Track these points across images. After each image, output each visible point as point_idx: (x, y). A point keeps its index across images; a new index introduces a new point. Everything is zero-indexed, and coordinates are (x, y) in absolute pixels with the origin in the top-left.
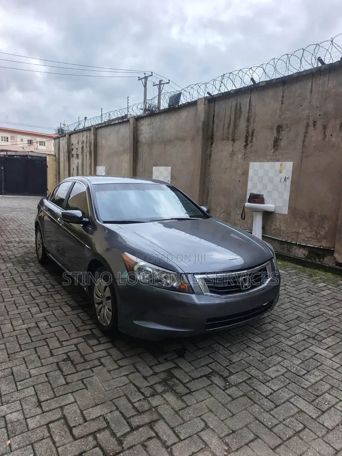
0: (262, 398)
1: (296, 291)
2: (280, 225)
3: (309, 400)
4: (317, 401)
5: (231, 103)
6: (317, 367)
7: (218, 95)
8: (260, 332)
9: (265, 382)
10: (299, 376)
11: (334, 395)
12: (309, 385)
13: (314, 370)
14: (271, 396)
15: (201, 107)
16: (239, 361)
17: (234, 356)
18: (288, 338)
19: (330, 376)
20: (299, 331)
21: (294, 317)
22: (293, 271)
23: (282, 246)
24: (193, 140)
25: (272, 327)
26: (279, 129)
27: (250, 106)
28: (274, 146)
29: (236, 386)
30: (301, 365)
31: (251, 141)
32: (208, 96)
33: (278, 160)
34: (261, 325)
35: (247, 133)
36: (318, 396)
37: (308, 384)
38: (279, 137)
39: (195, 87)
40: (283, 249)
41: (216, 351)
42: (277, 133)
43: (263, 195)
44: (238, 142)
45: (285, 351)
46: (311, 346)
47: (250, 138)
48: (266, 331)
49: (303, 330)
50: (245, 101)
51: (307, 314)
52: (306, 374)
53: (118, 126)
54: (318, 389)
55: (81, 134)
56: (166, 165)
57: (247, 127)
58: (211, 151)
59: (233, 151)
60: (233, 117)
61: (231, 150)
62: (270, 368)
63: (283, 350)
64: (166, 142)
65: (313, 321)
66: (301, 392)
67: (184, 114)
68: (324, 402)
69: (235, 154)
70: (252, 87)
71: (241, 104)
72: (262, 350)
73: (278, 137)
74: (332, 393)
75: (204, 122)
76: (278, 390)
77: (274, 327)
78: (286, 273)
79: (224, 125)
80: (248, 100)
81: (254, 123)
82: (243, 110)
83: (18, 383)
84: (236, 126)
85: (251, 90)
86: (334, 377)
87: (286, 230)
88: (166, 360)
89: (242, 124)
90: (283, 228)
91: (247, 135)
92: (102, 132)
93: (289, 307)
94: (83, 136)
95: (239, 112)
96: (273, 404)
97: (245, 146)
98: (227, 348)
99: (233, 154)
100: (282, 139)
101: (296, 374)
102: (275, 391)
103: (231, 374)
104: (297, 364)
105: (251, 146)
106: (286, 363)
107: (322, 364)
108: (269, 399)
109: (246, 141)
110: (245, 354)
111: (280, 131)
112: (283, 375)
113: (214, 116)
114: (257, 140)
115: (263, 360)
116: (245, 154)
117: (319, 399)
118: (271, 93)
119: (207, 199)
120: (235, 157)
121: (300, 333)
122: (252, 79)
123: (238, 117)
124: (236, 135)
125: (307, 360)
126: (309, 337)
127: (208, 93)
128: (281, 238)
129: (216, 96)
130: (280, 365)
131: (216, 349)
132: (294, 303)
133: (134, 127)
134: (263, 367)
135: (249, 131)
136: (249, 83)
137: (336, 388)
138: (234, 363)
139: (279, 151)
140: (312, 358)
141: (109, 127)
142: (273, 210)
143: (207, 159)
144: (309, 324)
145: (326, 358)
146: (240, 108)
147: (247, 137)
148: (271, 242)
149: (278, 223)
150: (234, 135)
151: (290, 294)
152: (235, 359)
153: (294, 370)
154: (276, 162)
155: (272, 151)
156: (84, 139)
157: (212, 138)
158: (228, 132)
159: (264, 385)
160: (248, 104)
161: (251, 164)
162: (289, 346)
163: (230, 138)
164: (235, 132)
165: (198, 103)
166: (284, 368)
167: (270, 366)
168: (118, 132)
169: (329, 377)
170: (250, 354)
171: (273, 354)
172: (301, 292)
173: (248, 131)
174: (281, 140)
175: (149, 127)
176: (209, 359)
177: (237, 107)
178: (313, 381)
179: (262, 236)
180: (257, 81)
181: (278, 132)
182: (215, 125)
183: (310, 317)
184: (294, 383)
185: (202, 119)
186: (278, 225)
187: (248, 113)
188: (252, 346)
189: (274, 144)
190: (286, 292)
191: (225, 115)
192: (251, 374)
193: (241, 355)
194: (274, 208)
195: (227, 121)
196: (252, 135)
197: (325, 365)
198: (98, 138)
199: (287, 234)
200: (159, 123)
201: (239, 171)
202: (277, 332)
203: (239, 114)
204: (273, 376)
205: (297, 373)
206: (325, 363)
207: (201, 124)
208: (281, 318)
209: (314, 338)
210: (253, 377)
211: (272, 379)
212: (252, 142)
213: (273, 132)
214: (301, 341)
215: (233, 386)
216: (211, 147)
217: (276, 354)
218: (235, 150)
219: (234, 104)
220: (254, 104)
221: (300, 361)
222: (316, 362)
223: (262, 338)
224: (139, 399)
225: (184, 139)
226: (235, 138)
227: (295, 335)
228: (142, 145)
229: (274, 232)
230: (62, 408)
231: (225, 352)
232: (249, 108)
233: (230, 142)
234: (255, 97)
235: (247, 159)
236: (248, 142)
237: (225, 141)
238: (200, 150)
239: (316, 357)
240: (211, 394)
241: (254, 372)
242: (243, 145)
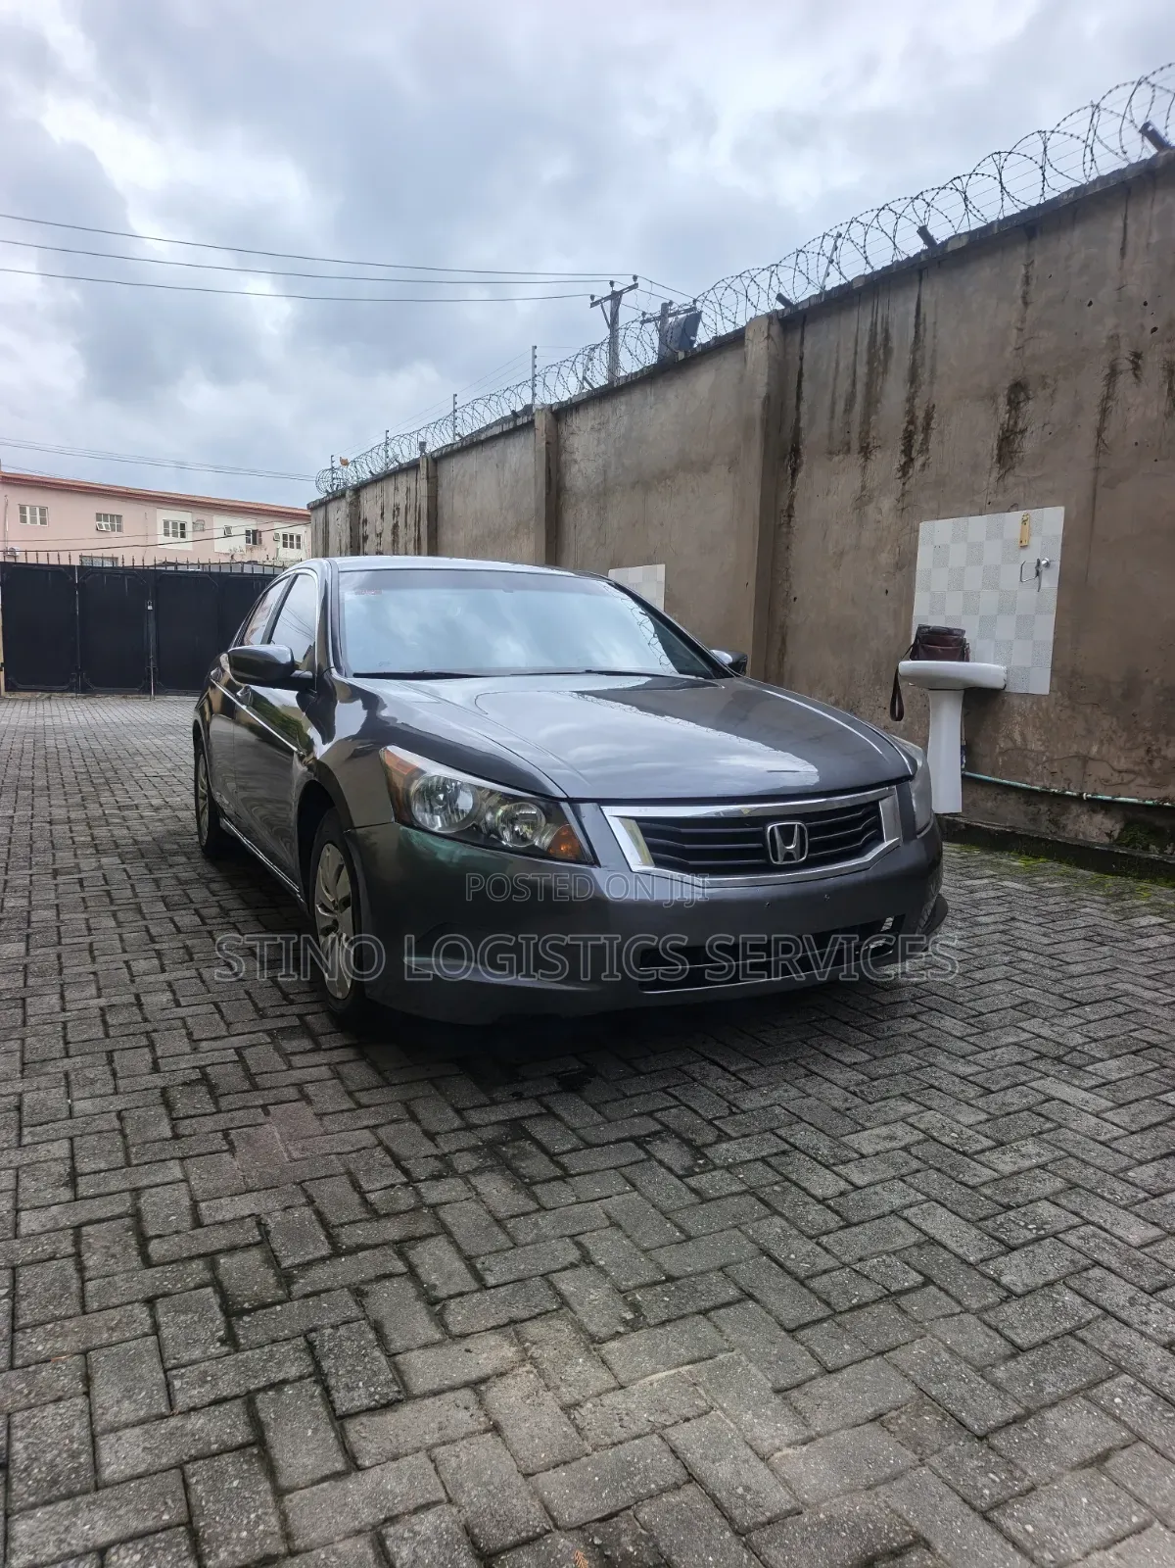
0: (806, 1203)
1: (1044, 935)
2: (1022, 734)
3: (973, 1214)
4: (1000, 1219)
5: (857, 323)
6: (1040, 1133)
7: (812, 302)
8: (869, 1038)
9: (834, 1164)
10: (964, 1154)
11: (1071, 1206)
12: (985, 1179)
13: (1023, 1142)
14: (841, 1200)
15: (757, 349)
16: (763, 1108)
17: (751, 1094)
18: (963, 1057)
19: (1077, 1158)
20: (1011, 1040)
21: (1007, 1002)
22: (1055, 885)
23: (1031, 808)
24: (733, 465)
25: (917, 1025)
26: (1016, 397)
27: (917, 325)
28: (1000, 458)
29: (728, 1168)
30: (979, 1128)
31: (924, 449)
32: (780, 307)
33: (1014, 506)
34: (882, 1021)
35: (911, 422)
36: (1009, 1208)
37: (987, 1174)
38: (1016, 423)
39: (737, 285)
40: (1034, 820)
41: (695, 1080)
42: (1009, 412)
43: (963, 632)
44: (879, 456)
45: (939, 1090)
46: (1040, 1078)
47: (919, 438)
48: (893, 1036)
49: (1027, 1036)
50: (900, 310)
51: (1061, 996)
52: (990, 1149)
53: (500, 445)
54: (1017, 1188)
55: (390, 486)
56: (649, 561)
57: (911, 399)
58: (792, 497)
59: (863, 488)
60: (862, 370)
61: (858, 484)
62: (865, 1129)
63: (932, 1086)
64: (648, 482)
65: (1073, 1015)
66: (953, 1193)
67: (704, 381)
68: (1022, 1224)
69: (871, 499)
70: (923, 258)
71: (887, 323)
72: (857, 1085)
73: (1011, 423)
74: (1063, 1201)
75: (768, 398)
76: (870, 1185)
77: (925, 1026)
78: (1029, 889)
79: (834, 403)
80: (913, 307)
81: (931, 383)
82: (894, 343)
83: (26, 1131)
84: (872, 402)
85: (920, 272)
86: (1092, 1161)
87: (1043, 753)
88: (519, 1097)
89: (894, 392)
90: (1035, 745)
91: (911, 427)
92: (453, 469)
93: (999, 976)
94: (396, 489)
95: (882, 351)
96: (837, 1218)
97: (905, 469)
98: (734, 1075)
99: (863, 499)
100: (1025, 430)
101: (954, 1150)
102: (857, 1188)
103: (723, 1137)
104: (966, 1123)
105: (924, 465)
106: (926, 1119)
107: (1060, 1126)
108: (829, 1207)
109: (907, 451)
110: (794, 1092)
111: (1019, 403)
112: (906, 1149)
113: (800, 375)
114: (942, 442)
115: (848, 1109)
116: (903, 495)
117: (1012, 1214)
118: (984, 272)
119: (781, 663)
120: (870, 509)
121: (1015, 1044)
122: (923, 232)
123: (881, 370)
124: (873, 433)
125: (1009, 1114)
126: (1041, 1056)
127: (780, 298)
128: (1028, 779)
129: (806, 306)
130: (907, 1123)
131: (696, 1075)
132: (1023, 966)
133: (547, 443)
134: (842, 1125)
135: (917, 414)
136: (914, 246)
137: (1088, 1190)
138: (744, 1112)
139: (1017, 470)
140: (1029, 1109)
141: (474, 453)
142: (999, 685)
143: (780, 525)
144: (1055, 1021)
145: (1083, 1110)
146: (887, 338)
147: (908, 437)
148: (995, 799)
149: (1017, 729)
150: (868, 433)
151: (1019, 943)
152: (751, 1101)
153: (953, 1138)
154: (1008, 515)
155: (995, 475)
156: (401, 499)
157: (796, 452)
158: (848, 423)
159: (827, 1171)
160: (912, 320)
161: (925, 528)
162: (958, 1076)
163: (855, 446)
164: (869, 424)
165: (749, 334)
166: (916, 1132)
167: (868, 1124)
168: (501, 465)
169: (1071, 1160)
170: (810, 1091)
171: (891, 1094)
172: (1063, 939)
173: (914, 414)
174: (1023, 431)
175: (596, 435)
176: (663, 1099)
177: (876, 334)
178: (1007, 1169)
179: (963, 776)
180: (941, 233)
181: (1014, 404)
182: (804, 408)
183: (1068, 1004)
184: (939, 1170)
185: (761, 390)
186: (1017, 737)
187: (914, 352)
188: (826, 1074)
189: (1000, 448)
190: (1004, 938)
191: (837, 364)
192: (792, 1140)
193: (775, 1094)
194: (1004, 675)
195: (844, 386)
196: (927, 428)
197: (1071, 1129)
198: (440, 492)
199: (1047, 765)
200: (625, 418)
201: (885, 558)
202: (930, 1040)
203: (882, 357)
204: (867, 1149)
205: (956, 1146)
206: (1073, 1125)
207: (757, 408)
208: (961, 1004)
209: (1059, 1059)
210: (796, 1148)
211: (863, 1156)
212: (927, 449)
213: (997, 409)
214: (1011, 1065)
215: (715, 1168)
216: (793, 484)
217: (902, 1095)
218: (870, 485)
219: (866, 325)
220: (930, 320)
221: (983, 1116)
222: (1042, 1119)
223: (868, 1053)
224: (388, 1183)
225: (705, 467)
226: (868, 444)
227: (993, 1049)
228: (573, 501)
229: (1003, 761)
230: (136, 1192)
231: (723, 1083)
232: (917, 332)
233: (855, 458)
234: (933, 292)
235: (910, 511)
236: (914, 454)
237: (836, 459)
238: (754, 494)
239: (1046, 1108)
240: (633, 1185)
241: (802, 1136)
242: (897, 466)
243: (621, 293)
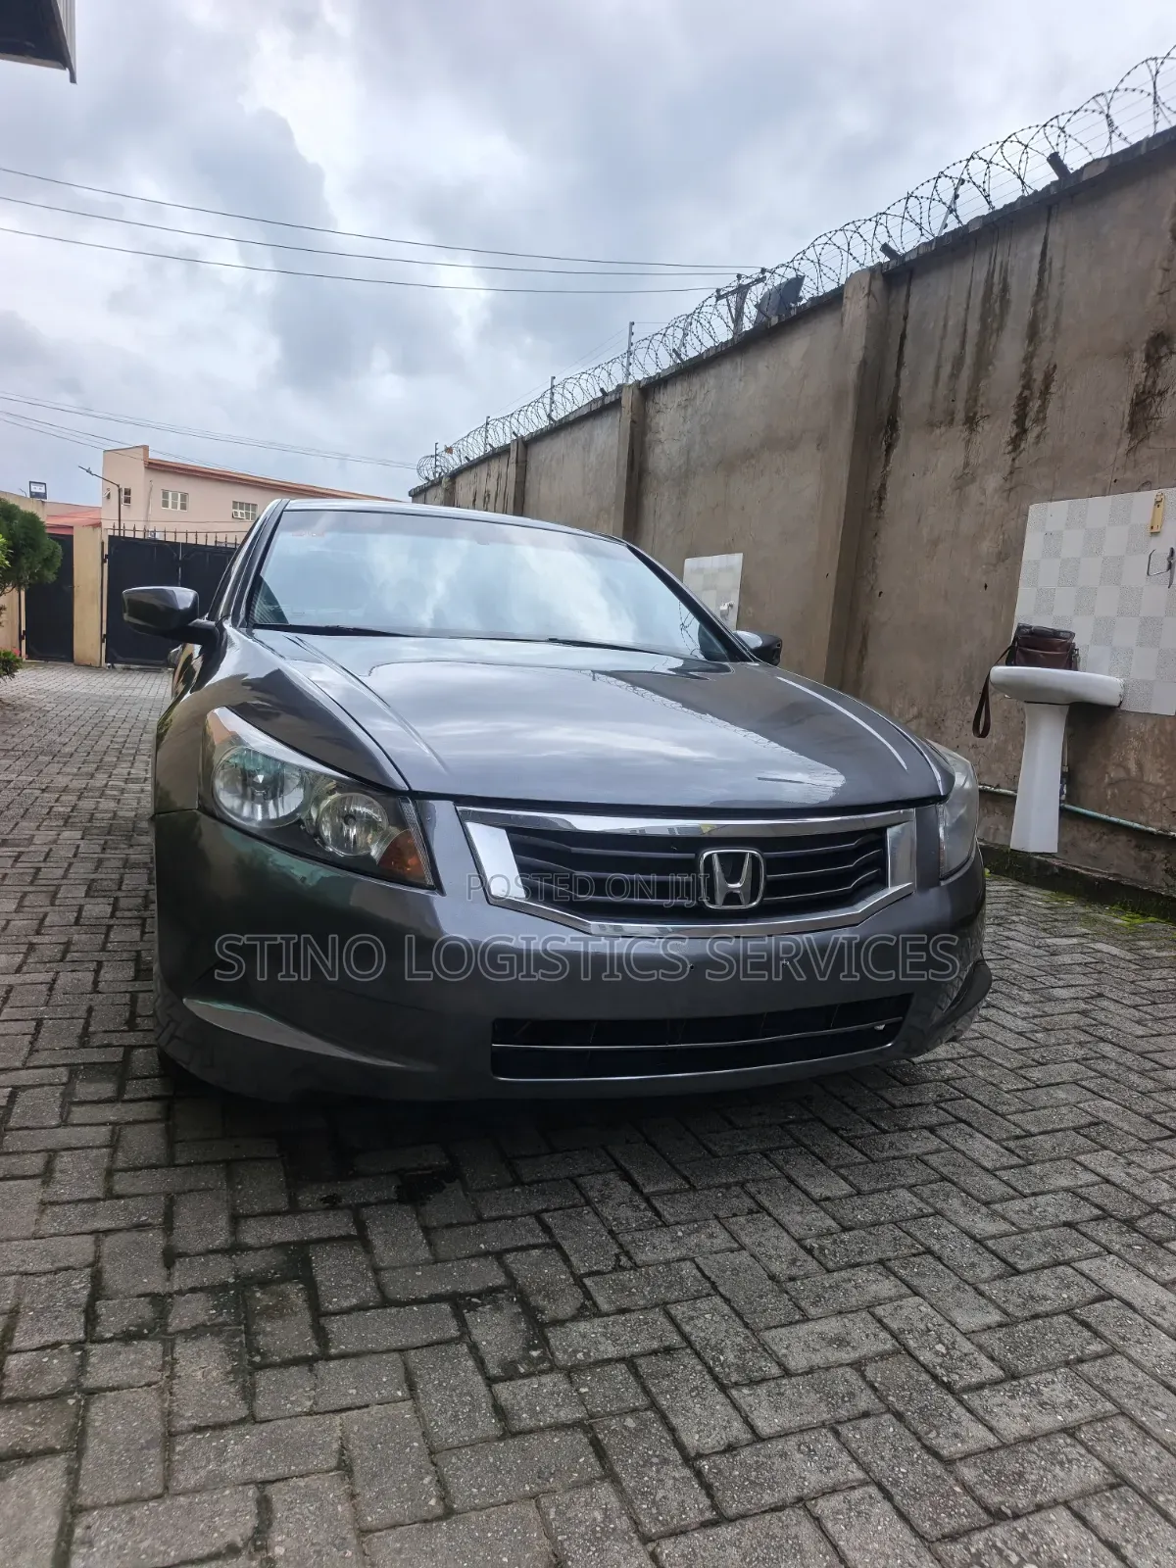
0: (665, 1461)
1: (1139, 1022)
2: (1140, 766)
3: (935, 1523)
4: (978, 1542)
5: (974, 272)
6: (1080, 1361)
7: (921, 252)
8: (859, 1157)
9: (736, 1384)
10: (948, 1387)
11: (1107, 1529)
12: (972, 1445)
13: (1049, 1376)
14: (722, 1461)
15: (856, 309)
16: (667, 1263)
17: (661, 1238)
18: (987, 1204)
19: (1132, 1419)
20: (1064, 1182)
21: (1071, 1119)
22: (1164, 954)
23: (1144, 854)
24: (821, 443)
25: (934, 1143)
26: (1157, 351)
27: (1041, 271)
28: (1134, 426)
29: (570, 1372)
30: (984, 1338)
31: (1040, 419)
32: (884, 259)
33: (1146, 485)
34: (885, 1132)
35: (1027, 386)
36: (997, 1516)
37: (977, 1435)
38: (1154, 382)
39: (840, 239)
40: (1147, 868)
41: (588, 1202)
42: (1147, 370)
43: (1072, 635)
44: (987, 427)
45: (939, 1259)
46: (1097, 1255)
47: (1035, 404)
48: (894, 1158)
49: (1090, 1178)
50: (1022, 256)
51: (1148, 1117)
52: (995, 1383)
53: (588, 426)
54: (1021, 1475)
55: (482, 471)
56: (728, 550)
57: (1028, 359)
58: (885, 477)
59: (967, 465)
60: (974, 327)
61: (960, 461)
62: (806, 1319)
63: (929, 1251)
64: (733, 463)
65: (1160, 1150)
66: (910, 1473)
67: (797, 348)
68: (1014, 1559)
69: (973, 480)
70: (1053, 191)
71: (1006, 271)
72: (819, 1236)
73: (1149, 383)
74: (1095, 1516)
75: (864, 363)
76: (784, 1434)
77: (944, 1146)
78: (1129, 956)
79: (938, 368)
80: (1038, 249)
81: (1054, 339)
82: (1014, 294)
84: (983, 363)
85: (1050, 209)
86: (1158, 1430)
87: (1163, 788)
88: (332, 1203)
89: (1010, 351)
90: (1154, 777)
91: (1026, 393)
92: (541, 453)
93: (1066, 1077)
94: (489, 475)
95: (997, 306)
96: (705, 1502)
97: (1016, 442)
98: (647, 1200)
99: (965, 478)
100: (1166, 391)
101: (935, 1377)
102: (758, 1438)
103: (588, 1310)
104: (963, 1328)
105: (1038, 437)
106: (905, 1312)
107: (1115, 1351)
108: (699, 1474)
109: (1020, 421)
110: (722, 1240)
111: (1160, 358)
112: (858, 1366)
113: (903, 337)
114: (1063, 408)
115: (792, 1279)
116: (1011, 473)
117: (1000, 1532)
118: (1127, 202)
119: (860, 668)
120: (973, 490)
121: (1067, 1190)
122: (1055, 160)
123: (995, 326)
124: (982, 400)
125: (1036, 1316)
126: (1105, 1215)
127: (886, 248)
128: (1142, 818)
129: (914, 256)
130: (873, 1315)
131: (593, 1194)
132: (1101, 1066)
133: (633, 422)
134: (776, 1306)
135: (1035, 376)
136: (1042, 177)
137: (1142, 1495)
138: (636, 1267)
139: (1151, 442)
140: (1069, 1312)
141: (562, 435)
142: (1115, 702)
143: (870, 509)
144: (1134, 1158)
145: (1154, 1324)
146: (1005, 289)
147: (1023, 404)
148: (1100, 839)
149: (1132, 755)
150: (976, 400)
151: (1101, 1032)
152: (656, 1248)
153: (937, 1353)
154: (1137, 495)
155: (1124, 447)
156: (492, 486)
157: (892, 425)
158: (953, 390)
159: (721, 1397)
160: (1035, 265)
161: (1034, 511)
162: (972, 1237)
163: (960, 416)
164: (978, 390)
165: (848, 293)
166: (883, 1335)
167: (812, 1311)
168: (587, 447)
169: (1122, 1424)
170: (746, 1240)
171: (866, 1258)
172: (1165, 1030)
173: (1031, 376)
174: (1161, 394)
175: (683, 412)
176: (530, 1231)
177: (992, 285)
178: (1012, 1427)
179: (1062, 810)
180: (1075, 161)
181: (1153, 361)
182: (905, 373)
183: (1157, 1132)
184: (899, 1416)
185: (857, 353)
186: (1132, 766)
187: (1035, 304)
188: (778, 1212)
189: (1133, 414)
190: (1083, 1021)
191: (945, 326)
192: (687, 1328)
193: (693, 1240)
194: (1121, 690)
195: (952, 346)
196: (1045, 392)
197: (1130, 1359)
198: (528, 477)
199: (1167, 802)
200: (713, 393)
201: (986, 547)
202: (945, 1170)
203: (997, 311)
204: (797, 1361)
205: (940, 1371)
206: (1135, 1352)
207: (851, 374)
208: (1003, 1116)
209: (1130, 1224)
210: (690, 1344)
211: (787, 1373)
212: (1045, 418)
213: (1133, 366)
214: (1054, 1226)
215: (553, 1368)
216: (887, 461)
217: (881, 1262)
218: (973, 461)
219: (981, 276)
220: (1057, 265)
221: (995, 1317)
222: (1087, 1334)
223: (851, 1184)
224: (51, 1338)
225: (791, 444)
226: (975, 414)
227: (1034, 1194)
228: (655, 483)
229: (1114, 795)
231: (625, 1212)
232: (1040, 281)
233: (959, 431)
234: (1061, 232)
235: (1018, 491)
236: (1028, 424)
237: (938, 432)
238: (843, 474)
239: (1094, 1314)
240: (412, 1387)
241: (708, 1322)
242: (1007, 438)
243: (748, 286)
